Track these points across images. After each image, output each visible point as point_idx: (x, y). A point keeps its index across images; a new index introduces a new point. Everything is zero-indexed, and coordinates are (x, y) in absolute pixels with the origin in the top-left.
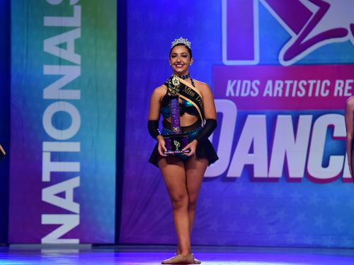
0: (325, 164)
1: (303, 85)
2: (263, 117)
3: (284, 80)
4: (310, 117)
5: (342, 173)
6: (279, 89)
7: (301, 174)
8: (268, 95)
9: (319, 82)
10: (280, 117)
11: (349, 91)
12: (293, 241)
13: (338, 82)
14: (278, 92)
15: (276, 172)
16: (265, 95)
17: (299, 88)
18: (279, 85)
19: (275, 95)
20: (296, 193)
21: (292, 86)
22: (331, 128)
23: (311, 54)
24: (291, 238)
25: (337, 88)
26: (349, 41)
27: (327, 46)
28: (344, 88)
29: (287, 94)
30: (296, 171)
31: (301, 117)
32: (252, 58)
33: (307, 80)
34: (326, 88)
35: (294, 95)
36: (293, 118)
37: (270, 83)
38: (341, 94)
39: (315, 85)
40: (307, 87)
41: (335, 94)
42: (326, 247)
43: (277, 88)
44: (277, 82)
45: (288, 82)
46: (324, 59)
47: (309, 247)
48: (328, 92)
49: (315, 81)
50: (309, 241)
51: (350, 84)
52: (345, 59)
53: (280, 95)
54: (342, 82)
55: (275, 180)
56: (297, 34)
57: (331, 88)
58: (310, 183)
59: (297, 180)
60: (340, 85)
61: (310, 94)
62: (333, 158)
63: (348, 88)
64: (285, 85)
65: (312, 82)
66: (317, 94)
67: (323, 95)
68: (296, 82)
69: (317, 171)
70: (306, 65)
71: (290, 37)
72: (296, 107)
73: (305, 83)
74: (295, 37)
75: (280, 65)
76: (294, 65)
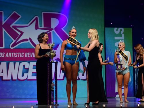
0: (23, 76)
1: (17, 54)
2: (6, 63)
3: (11, 53)
4: (19, 63)
5: (27, 78)
6: (10, 55)
7: (16, 79)
8: (7, 57)
9: (21, 53)
10: (10, 63)
11: (29, 56)
12: (14, 97)
13: (26, 53)
14: (10, 56)
15: (9, 78)
16: (6, 57)
17: (15, 55)
18: (10, 54)
19: (9, 57)
20: (15, 84)
21: (13, 54)
22: (24, 66)
23: (19, 46)
24: (13, 96)
25: (26, 55)
26: (29, 42)
27: (23, 43)
28: (28, 55)
29: (12, 57)
30: (15, 78)
31: (16, 63)
32: (2, 47)
33: (18, 53)
34: (23, 55)
35: (14, 57)
36: (14, 63)
37: (7, 53)
38: (27, 57)
39: (20, 54)
40: (18, 55)
41: (25, 57)
42: (23, 98)
43: (9, 55)
44: (10, 53)
45: (13, 53)
46: (22, 47)
47: (18, 98)
48: (23, 56)
49: (20, 53)
50: (18, 97)
51: (29, 54)
52: (28, 47)
53: (10, 57)
54: (27, 53)
55: (9, 80)
56: (15, 40)
57: (24, 55)
58: (19, 81)
59: (15, 80)
60: (26, 54)
61: (19, 57)
62: (25, 74)
63: (29, 55)
64: (12, 54)
65: (19, 53)
66: (20, 57)
67: (22, 57)
68: (15, 53)
69: (21, 78)
70: (17, 48)
71: (13, 41)
72: (15, 60)
73: (17, 53)
74: (14, 41)
75: (10, 48)
76: (14, 48)
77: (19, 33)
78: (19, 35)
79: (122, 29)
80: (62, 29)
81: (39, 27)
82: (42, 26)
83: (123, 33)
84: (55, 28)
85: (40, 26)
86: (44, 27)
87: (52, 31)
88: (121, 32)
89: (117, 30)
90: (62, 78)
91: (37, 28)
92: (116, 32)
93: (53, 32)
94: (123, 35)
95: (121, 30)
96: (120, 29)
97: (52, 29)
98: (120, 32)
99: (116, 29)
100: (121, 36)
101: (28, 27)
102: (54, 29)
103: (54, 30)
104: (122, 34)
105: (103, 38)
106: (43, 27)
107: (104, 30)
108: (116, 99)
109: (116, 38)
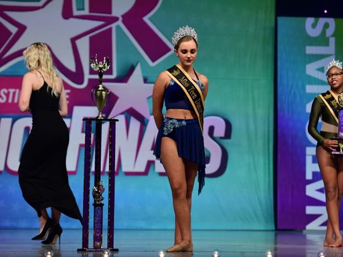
1: (4, 93)
4: (9, 120)
9: (17, 91)
17: (1, 96)
22: (27, 129)
23: (11, 67)
31: (3, 120)
33: (7, 89)
39: (14, 93)
40: (7, 95)
42: (21, 229)
58: (8, 175)
61: (10, 101)
65: (12, 91)
66: (16, 101)
70: (8, 74)
73: (6, 91)
77: (13, 29)
78: (11, 33)
79: (331, 21)
80: (146, 19)
81: (76, 13)
82: (83, 9)
83: (332, 36)
84: (123, 16)
85: (78, 10)
86: (90, 11)
87: (114, 26)
88: (327, 31)
89: (314, 26)
90: (142, 169)
91: (67, 13)
92: (312, 29)
93: (118, 27)
94: (332, 41)
95: (326, 26)
96: (322, 21)
97: (116, 19)
98: (324, 32)
99: (310, 21)
100: (326, 44)
101: (41, 10)
102: (121, 19)
103: (120, 23)
104: (328, 38)
105: (270, 50)
106: (86, 12)
107: (273, 25)
108: (305, 236)
109: (310, 50)
